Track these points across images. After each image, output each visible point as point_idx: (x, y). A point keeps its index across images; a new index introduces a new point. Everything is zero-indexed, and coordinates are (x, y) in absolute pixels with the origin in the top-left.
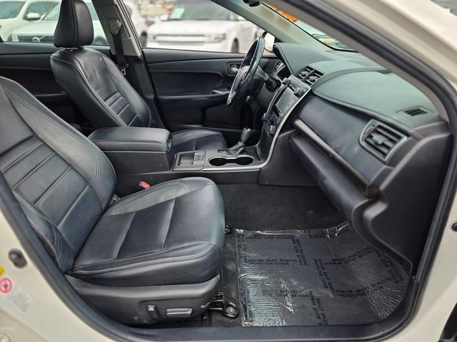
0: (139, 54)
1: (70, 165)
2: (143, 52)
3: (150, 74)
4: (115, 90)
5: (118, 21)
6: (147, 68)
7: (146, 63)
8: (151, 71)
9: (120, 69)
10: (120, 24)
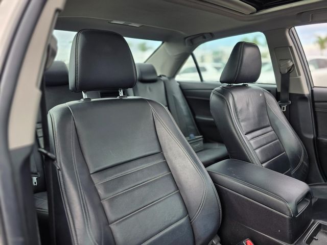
0: (307, 92)
1: (178, 188)
2: (312, 91)
3: (315, 113)
4: (268, 123)
5: (289, 61)
6: (314, 107)
7: (313, 102)
8: (317, 110)
9: (280, 106)
10: (291, 64)
